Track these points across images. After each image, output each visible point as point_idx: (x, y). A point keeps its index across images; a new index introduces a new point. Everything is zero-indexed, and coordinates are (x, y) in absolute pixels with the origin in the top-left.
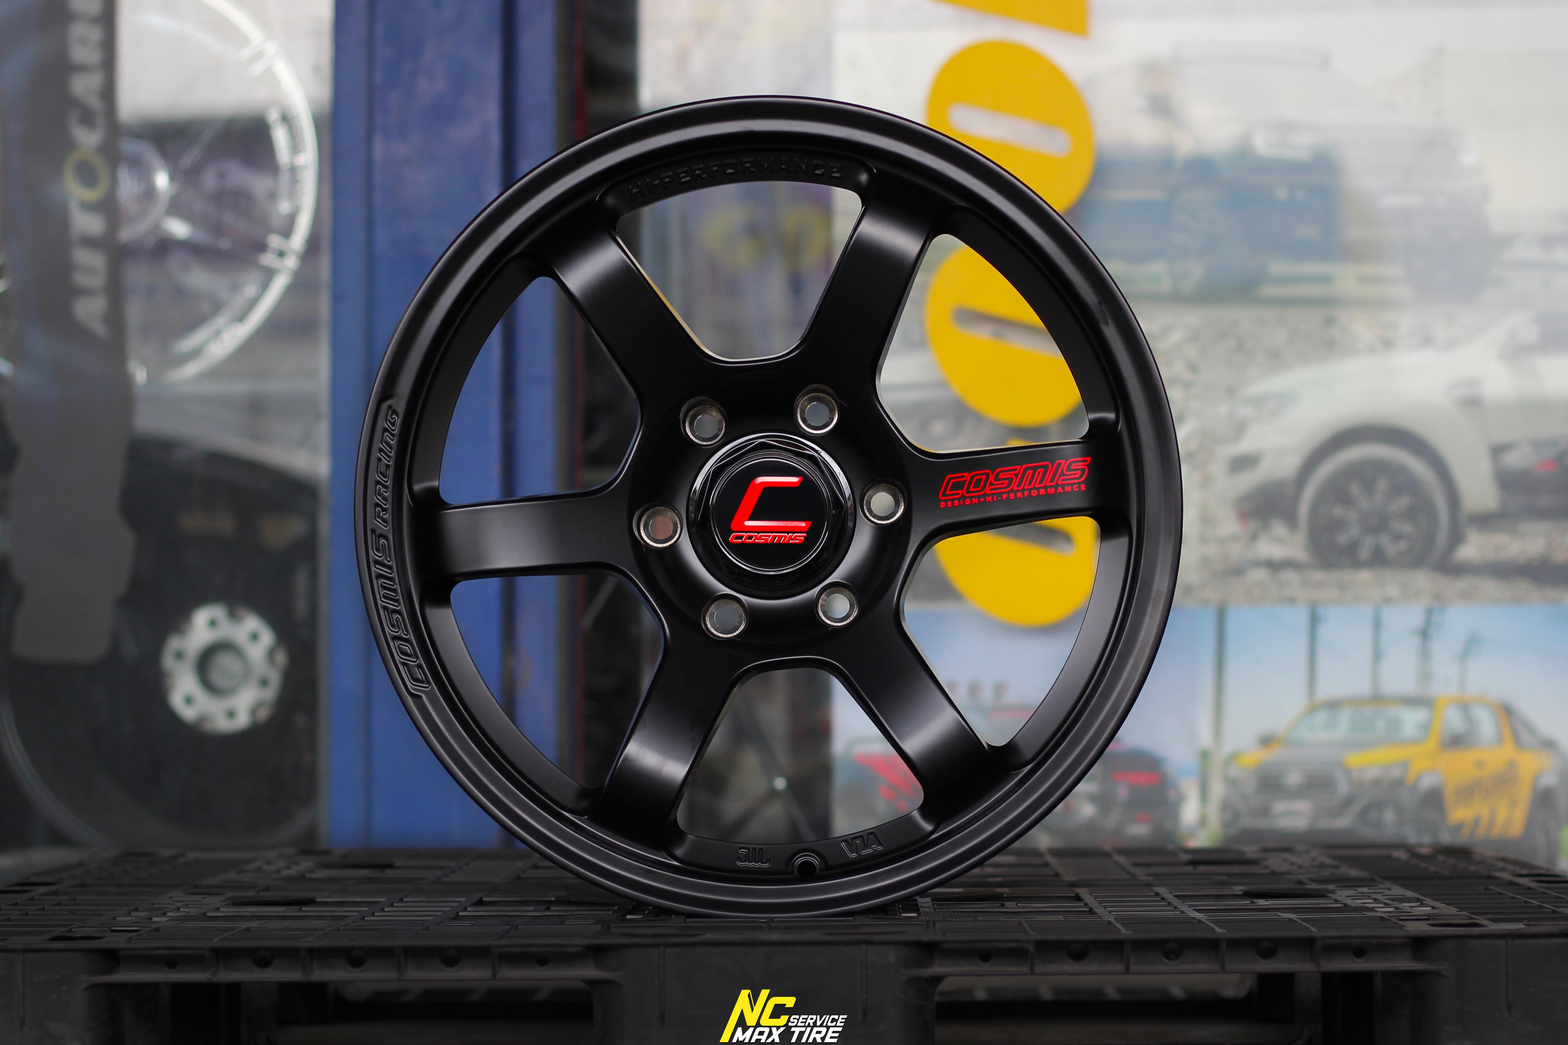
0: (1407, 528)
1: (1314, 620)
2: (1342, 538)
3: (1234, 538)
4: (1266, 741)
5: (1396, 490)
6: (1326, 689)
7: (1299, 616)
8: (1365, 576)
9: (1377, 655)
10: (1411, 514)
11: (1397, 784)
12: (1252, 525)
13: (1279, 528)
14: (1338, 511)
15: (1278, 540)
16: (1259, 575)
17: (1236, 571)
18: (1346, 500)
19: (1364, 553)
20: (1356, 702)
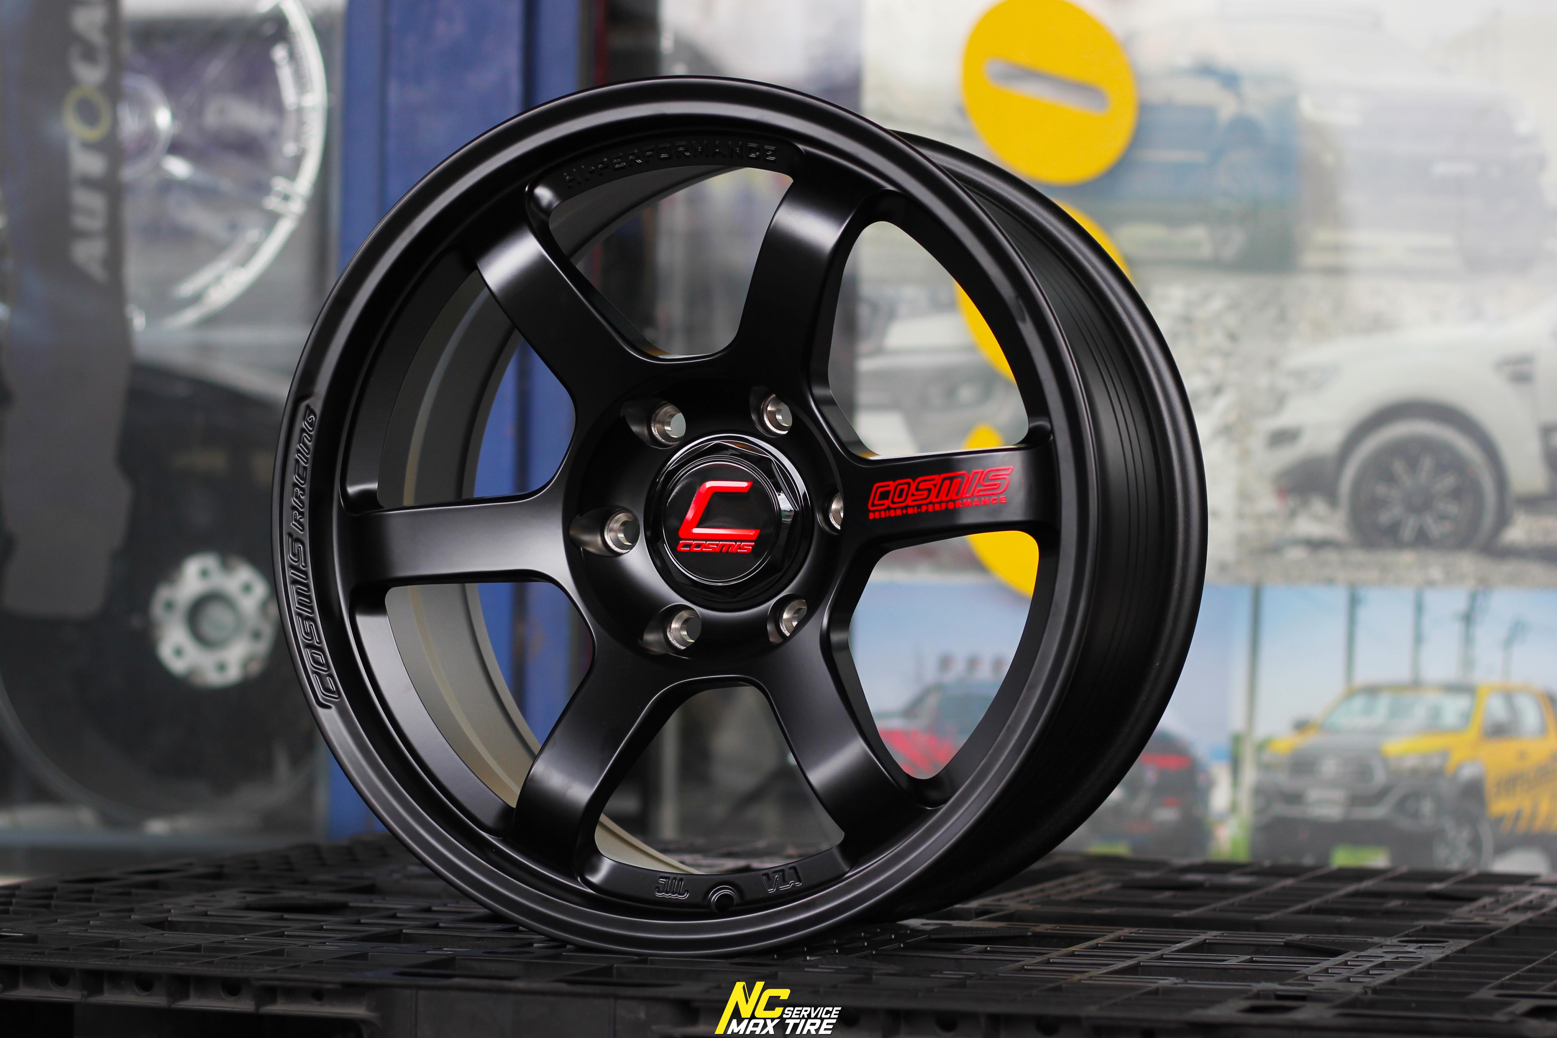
0: (1452, 508)
1: (1354, 602)
2: (1385, 518)
3: (1271, 515)
4: (1301, 726)
5: (1441, 469)
6: (1364, 675)
7: (1338, 597)
8: (1407, 557)
9: (1418, 639)
10: (1456, 494)
11: (1437, 773)
12: (1292, 502)
13: (1319, 506)
14: (1381, 490)
15: (1318, 519)
16: (1297, 554)
17: (1273, 549)
18: (1390, 478)
19: (1408, 532)
20: (1396, 688)
